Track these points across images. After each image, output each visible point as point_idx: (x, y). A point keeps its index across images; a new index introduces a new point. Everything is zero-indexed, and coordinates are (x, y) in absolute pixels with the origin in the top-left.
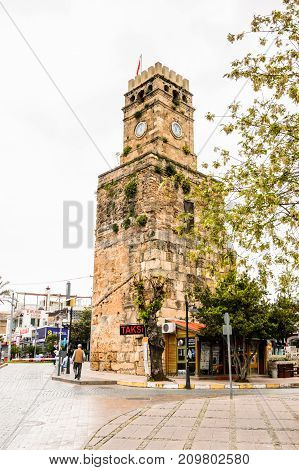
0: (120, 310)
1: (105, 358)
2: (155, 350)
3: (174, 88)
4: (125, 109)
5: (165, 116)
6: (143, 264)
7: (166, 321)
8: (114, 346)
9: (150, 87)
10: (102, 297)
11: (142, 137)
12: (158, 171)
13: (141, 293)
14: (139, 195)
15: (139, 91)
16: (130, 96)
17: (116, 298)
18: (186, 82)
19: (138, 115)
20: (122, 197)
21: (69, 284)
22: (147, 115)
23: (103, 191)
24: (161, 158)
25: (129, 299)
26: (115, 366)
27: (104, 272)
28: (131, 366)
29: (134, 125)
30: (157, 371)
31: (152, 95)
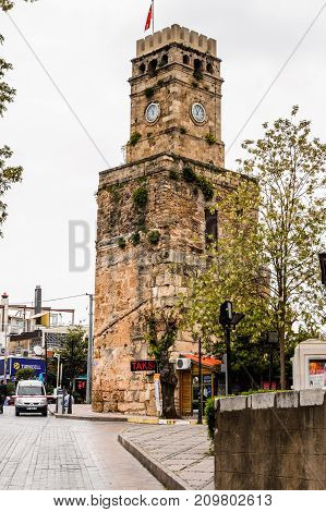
0: (128, 341)
1: (110, 397)
2: (167, 387)
3: (195, 56)
4: (133, 81)
5: (183, 97)
6: (155, 289)
7: (181, 356)
8: (120, 383)
9: (165, 58)
10: (105, 325)
11: (154, 124)
12: (173, 176)
13: (152, 328)
14: (151, 206)
15: (150, 59)
16: (139, 63)
17: (122, 327)
18: (212, 43)
19: (149, 93)
20: (129, 205)
21: (38, 291)
22: (160, 95)
23: (105, 193)
24: (177, 158)
25: (139, 329)
26: (122, 407)
27: (107, 295)
28: (141, 406)
29: (143, 104)
30: (169, 409)
31: (167, 69)
